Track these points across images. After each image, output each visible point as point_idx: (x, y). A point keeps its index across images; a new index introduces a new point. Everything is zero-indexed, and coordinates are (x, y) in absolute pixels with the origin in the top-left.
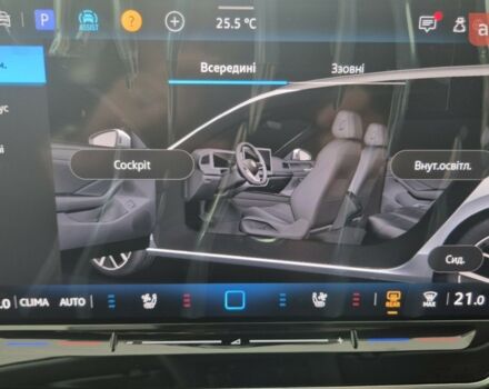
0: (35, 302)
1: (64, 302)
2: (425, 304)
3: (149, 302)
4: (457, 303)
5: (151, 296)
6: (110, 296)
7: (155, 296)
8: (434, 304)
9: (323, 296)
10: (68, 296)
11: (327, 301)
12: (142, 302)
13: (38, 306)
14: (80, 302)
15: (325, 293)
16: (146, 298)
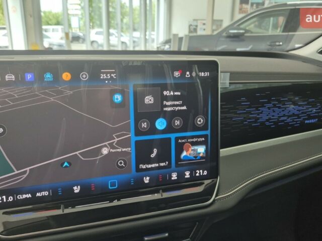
0: (24, 196)
1: (38, 194)
2: (186, 177)
3: (77, 189)
4: (197, 175)
5: (77, 187)
6: (59, 189)
7: (79, 187)
8: (189, 176)
9: (148, 178)
10: (40, 191)
11: (150, 180)
12: (73, 190)
13: (26, 198)
14: (46, 193)
15: (148, 177)
16: (75, 188)
